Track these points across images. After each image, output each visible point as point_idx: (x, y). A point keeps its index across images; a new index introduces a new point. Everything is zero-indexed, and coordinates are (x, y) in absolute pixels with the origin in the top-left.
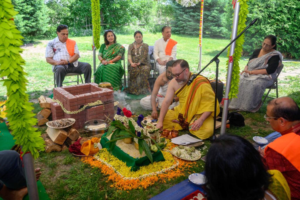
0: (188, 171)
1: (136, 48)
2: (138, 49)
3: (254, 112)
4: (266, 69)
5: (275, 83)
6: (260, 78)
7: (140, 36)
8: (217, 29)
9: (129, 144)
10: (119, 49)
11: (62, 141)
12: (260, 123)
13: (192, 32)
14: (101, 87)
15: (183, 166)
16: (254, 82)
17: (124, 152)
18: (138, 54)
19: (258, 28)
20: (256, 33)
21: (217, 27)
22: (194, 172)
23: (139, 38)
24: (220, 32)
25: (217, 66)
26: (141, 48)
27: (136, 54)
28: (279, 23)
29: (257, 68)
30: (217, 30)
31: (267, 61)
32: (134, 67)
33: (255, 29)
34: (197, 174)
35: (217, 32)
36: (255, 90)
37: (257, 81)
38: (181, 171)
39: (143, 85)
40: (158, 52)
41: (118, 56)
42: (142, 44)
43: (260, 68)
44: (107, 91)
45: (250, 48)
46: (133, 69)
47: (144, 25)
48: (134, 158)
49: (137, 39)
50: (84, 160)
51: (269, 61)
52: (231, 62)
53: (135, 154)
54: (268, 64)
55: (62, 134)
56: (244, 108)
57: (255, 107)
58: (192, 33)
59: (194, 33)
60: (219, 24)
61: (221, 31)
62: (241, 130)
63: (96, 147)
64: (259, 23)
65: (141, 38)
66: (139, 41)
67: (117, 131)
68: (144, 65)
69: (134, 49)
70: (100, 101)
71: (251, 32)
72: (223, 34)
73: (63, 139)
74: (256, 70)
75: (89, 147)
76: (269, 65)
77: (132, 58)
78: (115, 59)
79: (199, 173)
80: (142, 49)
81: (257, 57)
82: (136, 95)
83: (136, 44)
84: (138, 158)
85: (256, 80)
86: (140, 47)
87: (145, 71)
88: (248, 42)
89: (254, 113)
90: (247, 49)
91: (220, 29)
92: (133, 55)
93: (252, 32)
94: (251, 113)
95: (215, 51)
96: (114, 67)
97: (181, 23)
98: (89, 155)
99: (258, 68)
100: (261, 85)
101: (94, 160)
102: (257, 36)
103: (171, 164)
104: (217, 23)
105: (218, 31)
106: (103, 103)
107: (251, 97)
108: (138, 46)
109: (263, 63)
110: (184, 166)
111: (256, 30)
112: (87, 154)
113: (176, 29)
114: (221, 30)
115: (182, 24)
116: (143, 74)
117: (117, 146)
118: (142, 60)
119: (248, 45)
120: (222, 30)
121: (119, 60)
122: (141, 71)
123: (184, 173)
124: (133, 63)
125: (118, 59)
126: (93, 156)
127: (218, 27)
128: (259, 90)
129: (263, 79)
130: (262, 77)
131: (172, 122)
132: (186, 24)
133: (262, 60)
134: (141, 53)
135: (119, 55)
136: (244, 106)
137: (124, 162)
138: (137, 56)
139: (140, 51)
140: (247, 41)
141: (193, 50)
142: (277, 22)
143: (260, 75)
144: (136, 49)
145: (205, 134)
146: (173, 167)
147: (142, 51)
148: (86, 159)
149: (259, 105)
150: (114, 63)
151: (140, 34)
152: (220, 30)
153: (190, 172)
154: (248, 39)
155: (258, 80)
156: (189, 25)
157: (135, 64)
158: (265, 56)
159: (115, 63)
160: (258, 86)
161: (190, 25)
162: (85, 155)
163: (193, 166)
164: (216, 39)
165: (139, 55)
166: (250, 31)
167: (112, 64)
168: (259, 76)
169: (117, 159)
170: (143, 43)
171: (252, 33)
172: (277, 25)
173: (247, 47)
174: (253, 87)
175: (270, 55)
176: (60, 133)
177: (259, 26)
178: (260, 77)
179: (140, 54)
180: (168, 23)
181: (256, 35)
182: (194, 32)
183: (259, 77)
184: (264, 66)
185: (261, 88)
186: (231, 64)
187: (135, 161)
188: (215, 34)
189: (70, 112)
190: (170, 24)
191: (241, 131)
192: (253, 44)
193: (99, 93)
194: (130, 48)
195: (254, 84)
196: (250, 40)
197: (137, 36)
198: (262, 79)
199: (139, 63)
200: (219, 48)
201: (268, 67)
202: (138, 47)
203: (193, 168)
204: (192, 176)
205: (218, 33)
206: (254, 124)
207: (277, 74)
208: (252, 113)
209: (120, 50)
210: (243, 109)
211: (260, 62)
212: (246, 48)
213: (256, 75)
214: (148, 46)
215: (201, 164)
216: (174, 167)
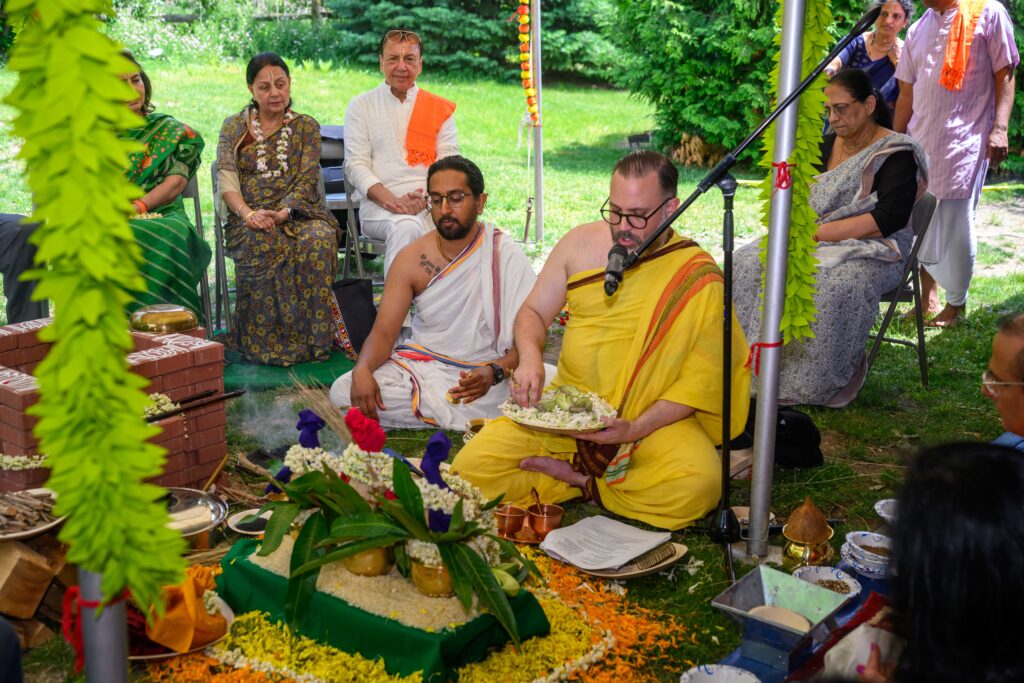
0: (664, 664)
1: (260, 138)
2: (271, 142)
3: (843, 404)
4: (872, 213)
5: (911, 274)
6: (855, 256)
7: (278, 80)
8: (562, 40)
9: (375, 575)
10: (175, 142)
11: (28, 601)
12: (876, 450)
13: (442, 54)
14: (146, 329)
15: (636, 648)
16: (834, 273)
17: (371, 611)
18: (272, 164)
19: (759, 37)
20: (755, 59)
21: (562, 32)
22: (689, 662)
23: (275, 91)
24: (577, 56)
25: (729, 204)
26: (284, 134)
27: (261, 164)
28: (847, 15)
29: (833, 215)
30: (563, 45)
31: (871, 178)
32: (262, 230)
33: (750, 42)
34: (708, 666)
35: (564, 55)
36: (840, 307)
37: (842, 267)
38: (632, 668)
39: (308, 316)
40: (368, 150)
41: (172, 180)
42: (291, 117)
43: (847, 213)
44: (192, 348)
45: (732, 130)
46: (259, 237)
47: (190, 20)
48: (430, 630)
49: (267, 95)
50: (164, 677)
51: (879, 177)
52: (784, 185)
53: (428, 614)
54: (875, 193)
55: (29, 563)
56: (798, 390)
57: (843, 383)
58: (447, 59)
59: (453, 62)
60: (570, 16)
61: (580, 49)
62: (815, 480)
63: (213, 611)
64: (764, 17)
65: (285, 88)
66: (276, 104)
67: (316, 523)
68: (307, 218)
69: (250, 139)
70: (164, 398)
71: (733, 57)
72: (589, 64)
73: (34, 590)
74: (832, 221)
75: (186, 609)
76: (879, 196)
77: (243, 187)
78: (161, 191)
79: (716, 663)
80: (290, 139)
81: (826, 170)
82: (281, 366)
83: (258, 118)
84: (444, 630)
85: (838, 265)
86: (280, 132)
87: (317, 248)
88: (722, 101)
89: (840, 409)
90: (720, 137)
91: (575, 40)
92: (246, 171)
93: (736, 59)
94: (828, 410)
95: (566, 145)
96: (159, 230)
97: (385, 10)
98: (191, 648)
99: (838, 211)
100: (862, 286)
101: (214, 670)
102: (758, 73)
103: (583, 645)
104: (561, 13)
105: (567, 50)
106: (178, 406)
107: (825, 341)
108: (272, 127)
109: (857, 187)
110: (642, 646)
111: (753, 47)
112: (184, 646)
113: (360, 43)
114: (581, 45)
115: (393, 15)
116: (308, 262)
117: (324, 594)
118: (296, 195)
119: (722, 118)
120: (586, 45)
121: (174, 198)
122: (294, 250)
123: (649, 672)
124: (252, 208)
125: (173, 195)
126: (202, 652)
127: (568, 33)
128: (856, 309)
129: (865, 258)
130: (860, 250)
131: (518, 467)
132: (413, 14)
133: (849, 178)
134: (287, 160)
135: (174, 170)
136: (798, 383)
137: (372, 663)
138: (268, 175)
139: (285, 153)
140: (719, 98)
141: (468, 142)
142: (840, 13)
143: (851, 240)
144: (264, 143)
145: (687, 500)
146: (594, 656)
147: (294, 152)
148: (177, 669)
149: (857, 375)
150: (156, 215)
151: (279, 69)
152: (576, 47)
153: (673, 665)
154: (720, 88)
155: (848, 264)
156: (427, 21)
157: (267, 216)
158: (856, 158)
159: (163, 212)
160: (849, 292)
161: (434, 19)
162: (171, 651)
163: (678, 643)
164: (562, 90)
165: (277, 173)
166: (730, 55)
167: (145, 216)
168: (849, 249)
169: (335, 650)
170: (293, 113)
171: (738, 62)
172: (839, 26)
173: (718, 127)
174: (829, 297)
175: (877, 151)
176: (21, 560)
177: (765, 29)
178: (855, 251)
179: (284, 164)
180: (314, 11)
181: (756, 69)
182: (454, 57)
183: (849, 254)
184: (864, 202)
185: (863, 300)
186: (782, 194)
187: (437, 643)
188: (554, 68)
189: (24, 458)
190: (324, 15)
191: (815, 486)
192: (746, 111)
193: (155, 358)
194: (226, 138)
195: (834, 280)
196: (730, 92)
197: (268, 80)
198: (864, 262)
199: (284, 212)
200: (588, 134)
201: (876, 204)
202: (269, 133)
203: (681, 649)
204: (691, 677)
205: (569, 61)
206: (858, 456)
207: (915, 238)
208: (832, 410)
209: (182, 147)
210: (795, 396)
211: (845, 187)
212: (716, 132)
213: (835, 241)
214: (318, 126)
215: (708, 631)
216: (600, 655)
